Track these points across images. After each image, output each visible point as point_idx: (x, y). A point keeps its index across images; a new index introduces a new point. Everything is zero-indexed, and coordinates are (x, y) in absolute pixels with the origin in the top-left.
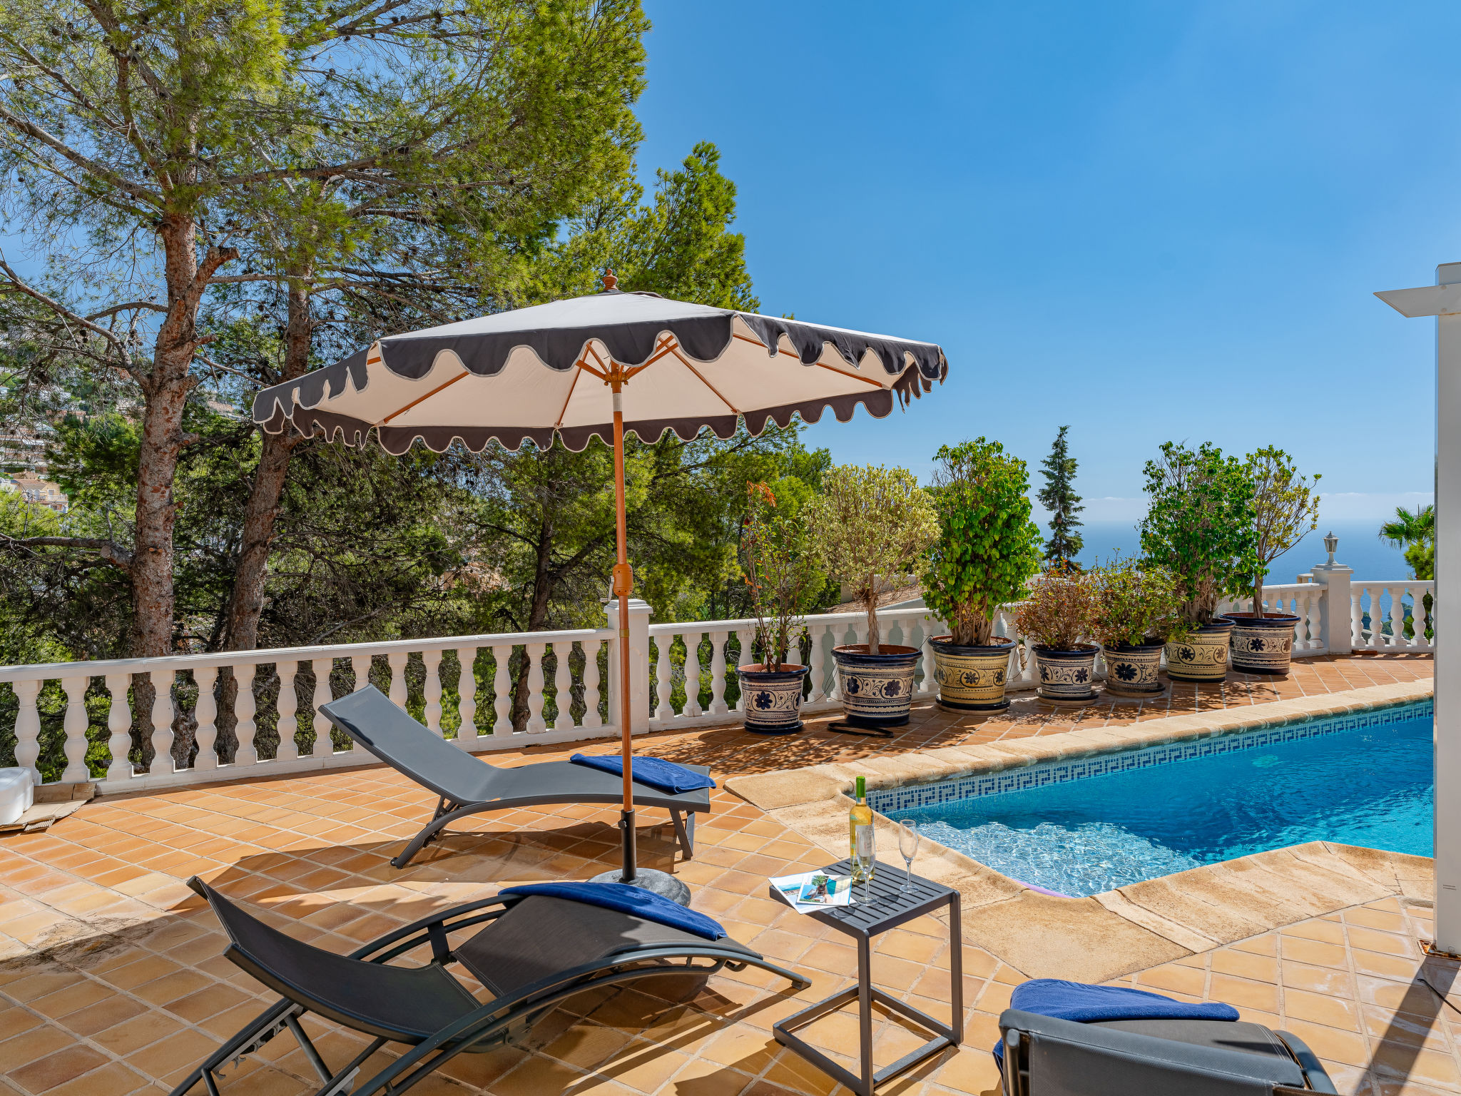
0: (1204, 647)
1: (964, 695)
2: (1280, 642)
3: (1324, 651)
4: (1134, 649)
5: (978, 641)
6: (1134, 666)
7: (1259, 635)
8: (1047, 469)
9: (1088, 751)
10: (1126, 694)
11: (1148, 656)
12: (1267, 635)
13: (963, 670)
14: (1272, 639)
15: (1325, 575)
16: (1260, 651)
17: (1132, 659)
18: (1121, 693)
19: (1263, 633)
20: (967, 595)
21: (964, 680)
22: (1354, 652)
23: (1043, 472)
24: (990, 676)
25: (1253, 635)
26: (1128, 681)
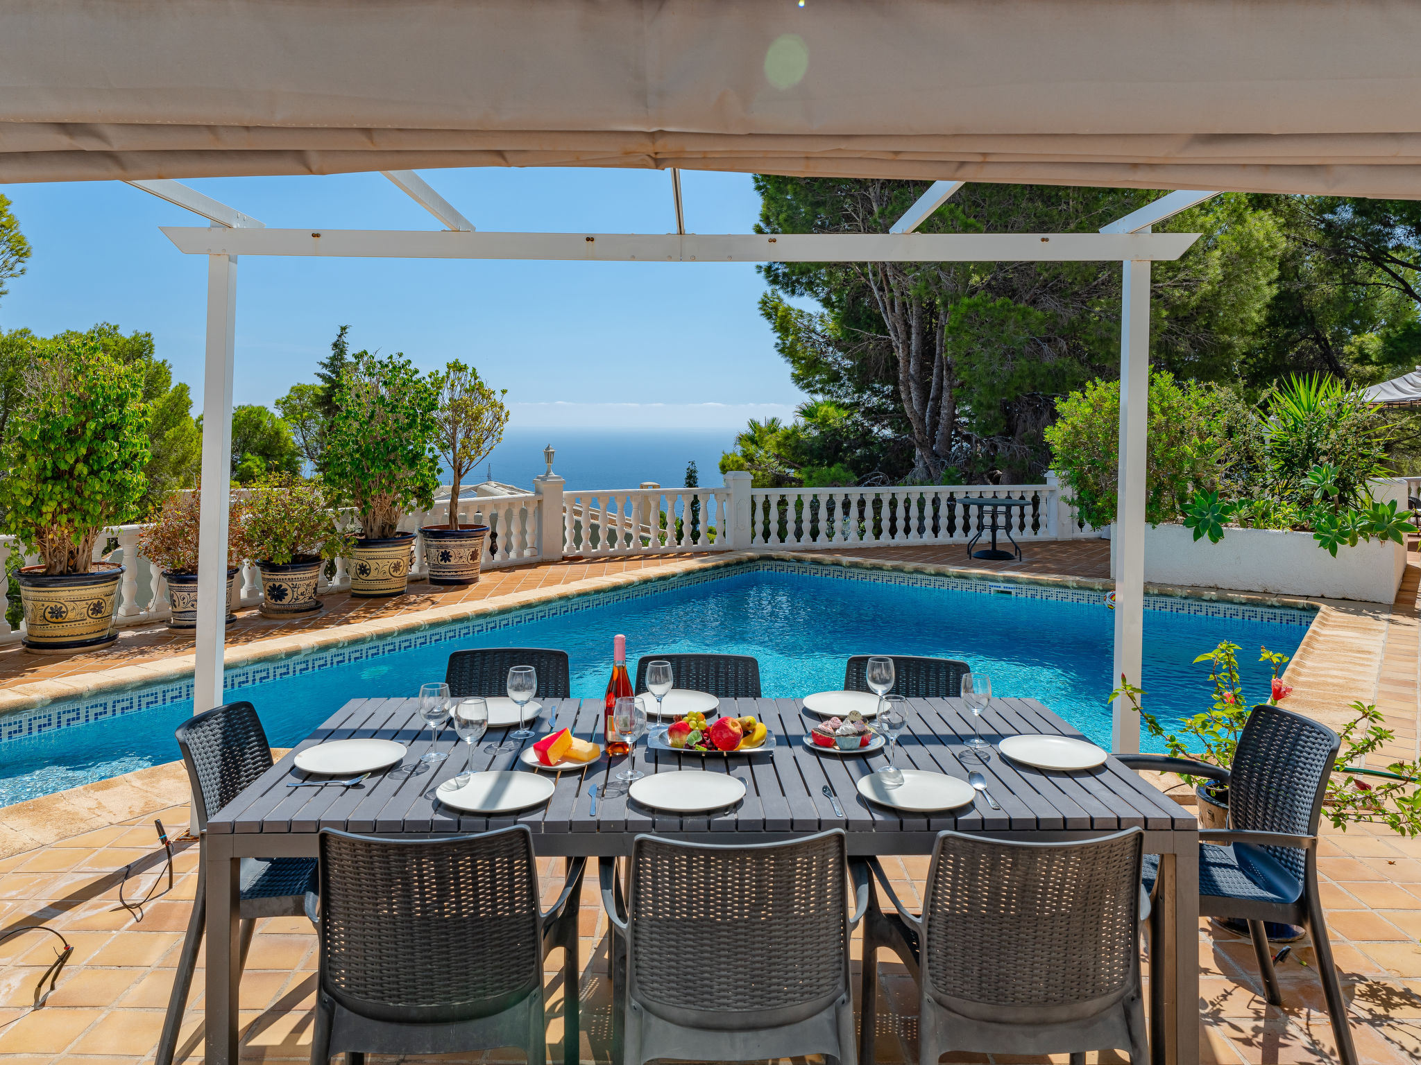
0: (378, 561)
1: (49, 633)
2: (467, 553)
3: (539, 558)
4: (283, 568)
5: (75, 569)
6: (285, 586)
7: (447, 546)
8: (325, 372)
9: (131, 683)
10: (275, 616)
11: (300, 575)
12: (454, 547)
13: (46, 604)
14: (460, 551)
15: (542, 486)
16: (448, 563)
17: (285, 579)
18: (271, 616)
19: (450, 543)
20: (49, 517)
21: (48, 616)
22: (564, 558)
23: (319, 375)
24: (82, 608)
25: (441, 547)
26: (279, 602)
